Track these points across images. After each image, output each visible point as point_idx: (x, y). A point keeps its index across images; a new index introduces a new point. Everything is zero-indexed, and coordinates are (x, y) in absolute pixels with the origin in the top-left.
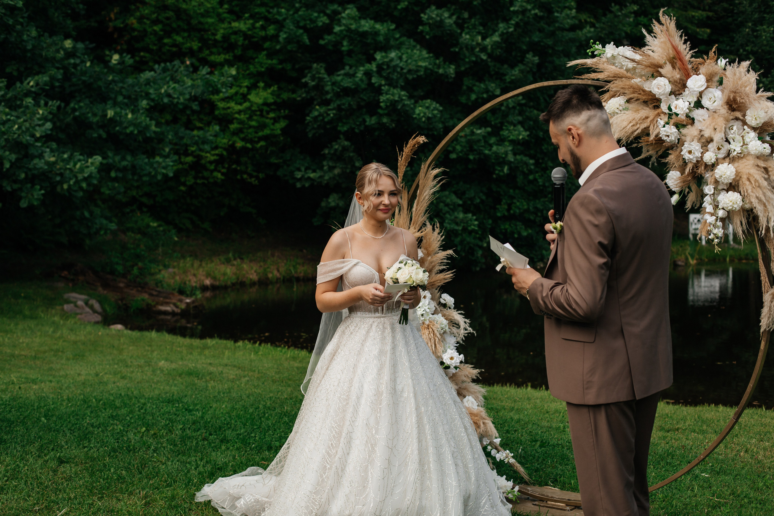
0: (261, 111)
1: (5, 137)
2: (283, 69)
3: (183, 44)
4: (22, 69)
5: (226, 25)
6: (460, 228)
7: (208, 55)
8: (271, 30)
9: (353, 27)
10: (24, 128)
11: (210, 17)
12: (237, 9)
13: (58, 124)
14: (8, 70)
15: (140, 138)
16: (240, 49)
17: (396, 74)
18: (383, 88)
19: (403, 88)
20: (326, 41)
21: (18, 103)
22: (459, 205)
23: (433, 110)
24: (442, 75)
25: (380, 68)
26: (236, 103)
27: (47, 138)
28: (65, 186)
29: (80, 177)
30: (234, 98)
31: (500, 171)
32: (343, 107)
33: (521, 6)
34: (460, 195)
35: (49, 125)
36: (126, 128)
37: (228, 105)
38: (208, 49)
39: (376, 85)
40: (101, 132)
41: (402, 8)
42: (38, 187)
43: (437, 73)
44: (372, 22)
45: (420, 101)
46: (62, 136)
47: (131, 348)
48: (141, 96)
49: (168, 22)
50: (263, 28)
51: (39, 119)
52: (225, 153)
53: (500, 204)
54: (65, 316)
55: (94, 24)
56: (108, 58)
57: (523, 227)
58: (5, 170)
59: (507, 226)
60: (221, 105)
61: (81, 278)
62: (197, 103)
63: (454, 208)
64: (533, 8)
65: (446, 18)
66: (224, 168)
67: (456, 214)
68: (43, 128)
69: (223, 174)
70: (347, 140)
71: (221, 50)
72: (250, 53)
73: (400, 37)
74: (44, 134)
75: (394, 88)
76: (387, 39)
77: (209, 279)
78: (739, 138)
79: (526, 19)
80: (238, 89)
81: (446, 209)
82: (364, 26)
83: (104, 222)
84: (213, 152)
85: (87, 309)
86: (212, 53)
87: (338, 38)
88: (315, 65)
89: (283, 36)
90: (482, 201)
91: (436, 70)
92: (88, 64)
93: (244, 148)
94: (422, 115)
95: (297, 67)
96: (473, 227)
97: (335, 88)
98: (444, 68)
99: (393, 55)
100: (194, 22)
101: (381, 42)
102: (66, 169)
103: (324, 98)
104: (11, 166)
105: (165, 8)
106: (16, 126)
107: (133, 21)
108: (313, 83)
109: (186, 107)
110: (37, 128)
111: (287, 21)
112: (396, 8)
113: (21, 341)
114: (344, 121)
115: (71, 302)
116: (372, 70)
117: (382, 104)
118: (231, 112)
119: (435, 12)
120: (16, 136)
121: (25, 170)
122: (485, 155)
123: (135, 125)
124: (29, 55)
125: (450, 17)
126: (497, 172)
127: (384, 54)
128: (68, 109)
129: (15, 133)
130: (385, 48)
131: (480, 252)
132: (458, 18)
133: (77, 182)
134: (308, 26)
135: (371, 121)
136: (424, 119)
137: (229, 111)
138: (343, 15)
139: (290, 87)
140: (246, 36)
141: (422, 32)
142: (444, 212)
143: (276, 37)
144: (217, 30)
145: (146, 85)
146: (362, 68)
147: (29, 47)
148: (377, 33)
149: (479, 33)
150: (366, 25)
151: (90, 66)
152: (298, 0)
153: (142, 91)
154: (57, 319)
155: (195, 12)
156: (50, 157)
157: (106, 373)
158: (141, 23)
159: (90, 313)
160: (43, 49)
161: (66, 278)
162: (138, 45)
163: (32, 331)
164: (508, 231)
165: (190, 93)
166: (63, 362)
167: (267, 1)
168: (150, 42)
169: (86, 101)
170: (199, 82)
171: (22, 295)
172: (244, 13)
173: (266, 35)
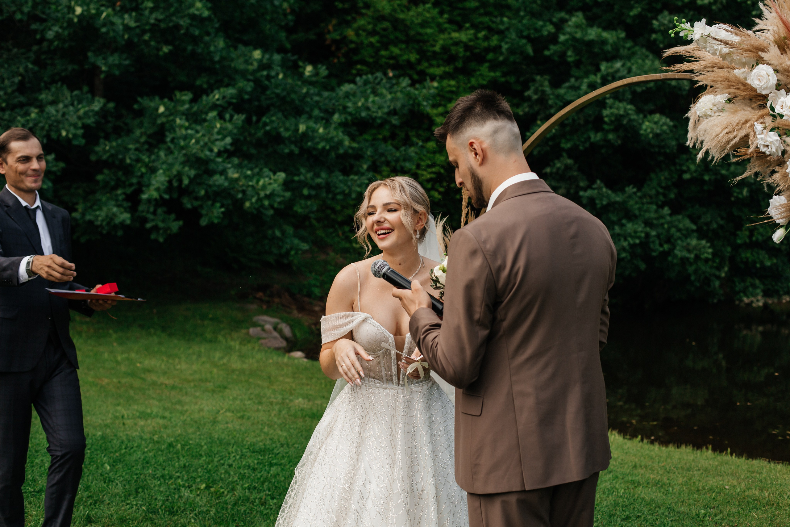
1: (184, 152)
2: (507, 82)
3: (401, 55)
4: (212, 81)
5: (446, 36)
6: (692, 256)
7: (427, 68)
8: (495, 41)
9: (578, 35)
10: (202, 143)
11: (430, 27)
12: (459, 19)
13: (248, 139)
14: (198, 83)
15: (333, 155)
16: (461, 61)
18: (607, 101)
19: (631, 102)
20: (552, 51)
21: (204, 116)
22: (693, 231)
23: (662, 126)
24: (675, 87)
25: (604, 79)
27: (228, 154)
28: (247, 204)
31: (738, 193)
32: (566, 122)
34: (693, 219)
35: (228, 140)
36: (318, 143)
38: (428, 60)
40: (293, 147)
41: (635, 16)
42: (218, 205)
44: (600, 30)
45: (649, 117)
46: (253, 151)
47: (287, 380)
48: (339, 110)
49: (385, 33)
50: (486, 38)
51: (219, 133)
52: (442, 171)
53: (741, 230)
54: (247, 340)
55: (313, 37)
56: (301, 70)
57: (767, 256)
58: (183, 186)
59: (749, 255)
60: (439, 120)
61: (277, 300)
62: (396, 117)
63: (687, 234)
66: (442, 187)
67: (689, 240)
68: (222, 143)
69: (440, 193)
70: (570, 157)
71: (441, 62)
72: (473, 65)
74: (222, 149)
75: (620, 101)
76: (616, 48)
81: (678, 234)
82: (590, 34)
83: (296, 241)
84: (430, 170)
85: (276, 334)
86: (431, 66)
87: (564, 48)
88: (538, 78)
89: (505, 47)
90: (721, 227)
92: (281, 76)
94: (649, 130)
95: (521, 79)
96: (706, 255)
97: (558, 102)
99: (618, 65)
100: (412, 33)
101: (608, 52)
102: (249, 186)
103: (548, 112)
104: (190, 182)
105: (382, 18)
106: (193, 141)
107: (350, 33)
108: (535, 97)
109: (385, 122)
110: (218, 143)
111: (511, 30)
112: (628, 15)
113: (178, 367)
114: (568, 137)
115: (259, 326)
116: (596, 82)
117: (606, 119)
119: (668, 18)
120: (194, 151)
121: (205, 186)
122: (722, 176)
123: (328, 140)
124: (217, 66)
126: (735, 194)
127: (609, 64)
128: (261, 125)
129: (194, 148)
130: (612, 57)
131: (717, 283)
133: (259, 200)
134: (532, 36)
135: (596, 137)
136: (651, 136)
138: (570, 23)
139: (515, 101)
140: (467, 47)
141: (655, 40)
142: (675, 237)
143: (497, 49)
144: (436, 41)
145: (344, 98)
146: (586, 80)
147: (217, 58)
148: (604, 42)
150: (593, 33)
151: (283, 79)
152: (523, 8)
153: (340, 105)
154: (236, 344)
155: (412, 22)
156: (233, 173)
157: (228, 410)
158: (357, 35)
159: (275, 338)
160: (232, 60)
161: (260, 300)
162: (356, 58)
163: (199, 356)
164: (750, 260)
165: (389, 107)
166: (197, 394)
167: (491, 9)
168: (366, 54)
169: (280, 115)
170: (399, 95)
171: (210, 316)
172: (465, 22)
173: (489, 46)
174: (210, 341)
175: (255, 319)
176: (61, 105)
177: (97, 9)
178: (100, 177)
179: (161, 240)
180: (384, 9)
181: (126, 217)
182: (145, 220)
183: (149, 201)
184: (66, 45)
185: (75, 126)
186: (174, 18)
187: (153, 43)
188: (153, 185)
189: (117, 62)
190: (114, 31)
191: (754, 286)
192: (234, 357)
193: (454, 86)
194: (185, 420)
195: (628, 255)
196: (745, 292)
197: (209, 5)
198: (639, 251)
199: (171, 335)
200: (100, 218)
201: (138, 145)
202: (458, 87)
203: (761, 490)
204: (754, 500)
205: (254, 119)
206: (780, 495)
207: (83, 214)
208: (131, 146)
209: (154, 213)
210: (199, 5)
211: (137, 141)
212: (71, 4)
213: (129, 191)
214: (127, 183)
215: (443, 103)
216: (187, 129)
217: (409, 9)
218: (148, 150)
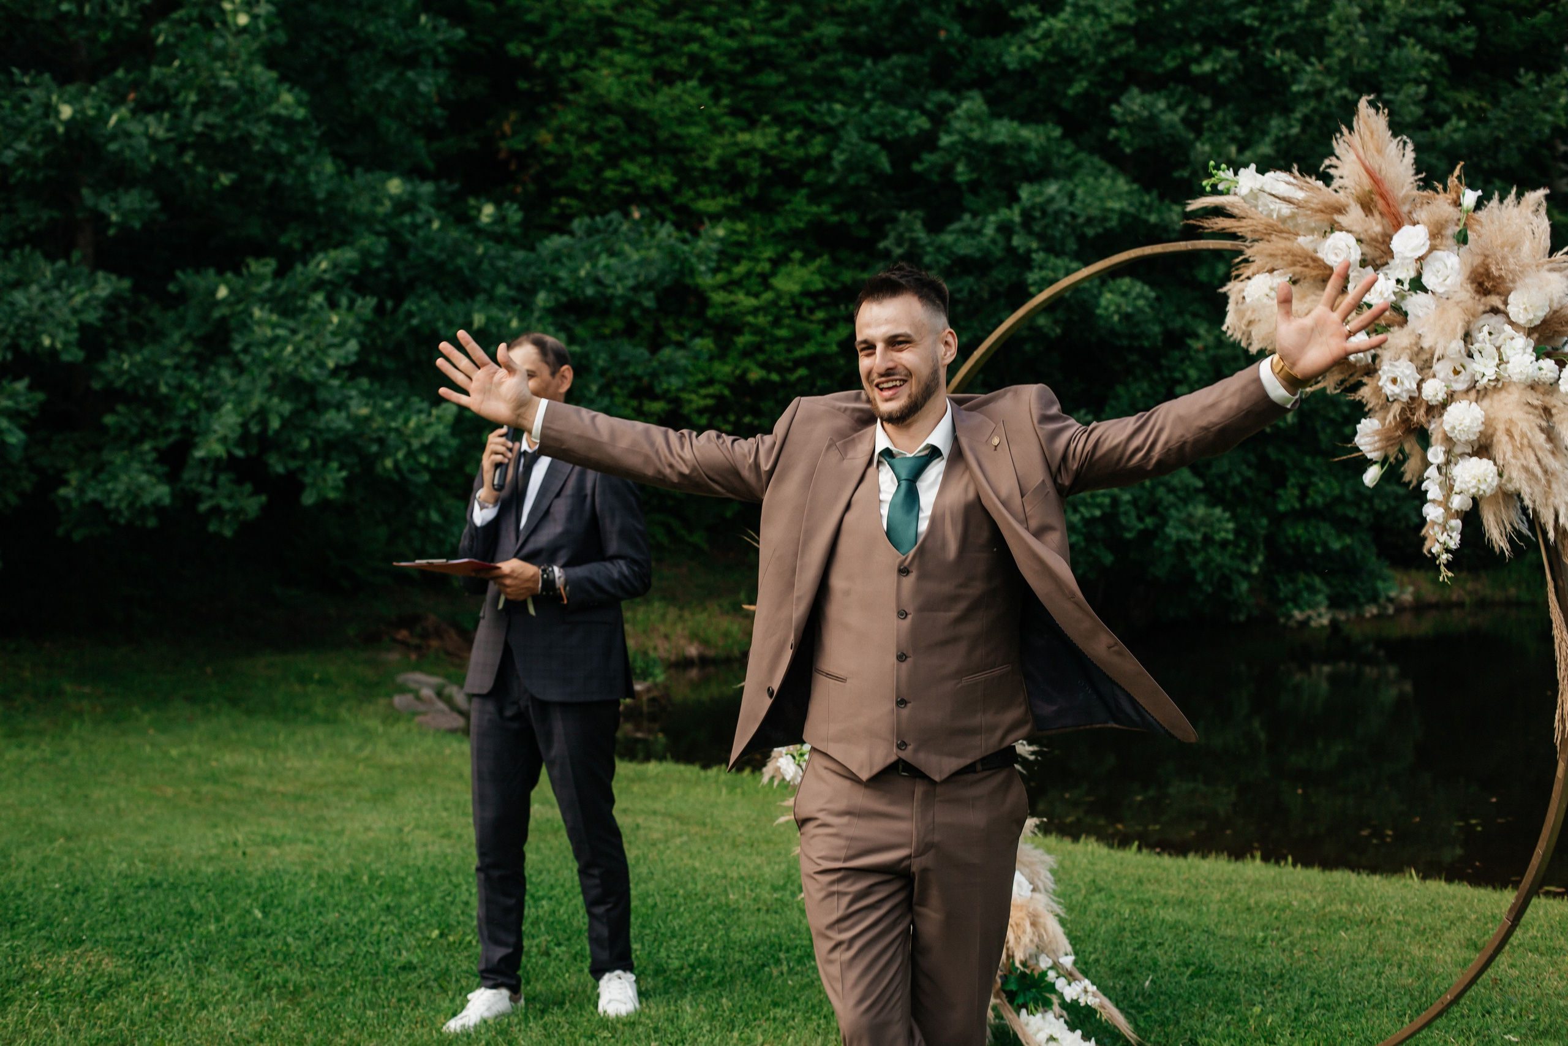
0: (797, 307)
1: (271, 369)
2: (841, 222)
3: (642, 178)
5: (726, 139)
6: (1199, 537)
7: (691, 199)
8: (817, 146)
9: (976, 135)
10: (304, 352)
11: (696, 124)
12: (749, 105)
13: (379, 342)
14: (284, 240)
16: (755, 186)
17: (1061, 226)
18: (1034, 256)
20: (926, 165)
21: (300, 303)
22: (1197, 491)
23: (1135, 299)
24: (1156, 226)
25: (1027, 217)
26: (748, 293)
27: (351, 371)
28: (389, 463)
29: (416, 444)
30: (745, 282)
32: (958, 296)
33: (1313, 82)
35: (353, 345)
37: (732, 298)
38: (693, 186)
39: (1021, 250)
41: (1077, 96)
42: (334, 465)
43: (1146, 222)
44: (1015, 124)
45: (1110, 282)
46: (385, 364)
48: (544, 284)
49: (613, 137)
50: (801, 142)
51: (334, 334)
52: (726, 392)
53: (1284, 487)
54: (392, 716)
55: (472, 145)
56: (473, 213)
57: (1333, 532)
58: (270, 433)
59: (1300, 531)
60: (718, 297)
61: (435, 643)
62: (651, 294)
63: (1188, 496)
64: (1339, 86)
65: (1162, 112)
66: (726, 422)
67: (1190, 508)
68: (342, 352)
71: (718, 188)
72: (778, 192)
73: (1074, 153)
74: (342, 362)
75: (1057, 255)
76: (1045, 156)
77: (696, 644)
78: (1489, 349)
79: (1324, 108)
80: (750, 264)
81: (1171, 498)
82: (997, 133)
84: (703, 392)
85: (441, 705)
86: (700, 196)
87: (949, 158)
88: (903, 215)
89: (839, 158)
90: (1247, 481)
91: (1144, 216)
92: (436, 225)
93: (765, 382)
94: (1112, 308)
95: (870, 217)
96: (1223, 534)
97: (941, 258)
98: (1159, 212)
99: (1052, 189)
100: (663, 135)
101: (1032, 164)
102: (390, 429)
104: (283, 426)
105: (607, 109)
106: (290, 349)
107: (544, 137)
108: (898, 251)
109: (630, 304)
110: (332, 351)
111: (849, 127)
112: (1065, 95)
113: (288, 765)
114: (961, 323)
115: (410, 691)
116: (1011, 221)
117: (1032, 289)
118: (739, 312)
119: (1139, 101)
120: (290, 367)
121: (310, 432)
124: (321, 210)
125: (1171, 108)
127: (1036, 188)
128: (401, 314)
129: (289, 362)
130: (1040, 174)
131: (1244, 586)
132: (1191, 109)
133: (411, 454)
134: (889, 137)
136: (1116, 318)
137: (734, 309)
138: (958, 112)
139: (857, 259)
140: (766, 160)
141: (1117, 140)
142: (1166, 504)
143: (823, 162)
144: (709, 150)
145: (552, 262)
146: (992, 218)
147: (321, 195)
148: (1023, 147)
149: (1233, 139)
150: (1002, 131)
151: (440, 229)
152: (868, 85)
153: (545, 275)
154: (374, 724)
155: (663, 115)
156: (359, 407)
157: (417, 827)
158: (558, 140)
159: (442, 712)
160: (347, 197)
161: (405, 644)
162: (557, 184)
163: (317, 745)
164: (1303, 540)
165: (636, 276)
166: (348, 805)
167: (807, 87)
168: (579, 177)
169: (436, 297)
170: (653, 253)
171: (316, 676)
172: (761, 113)
173: (807, 155)
174: (326, 721)
175: (401, 678)
176: (34, 289)
177: (100, 109)
178: (109, 419)
179: (228, 533)
180: (609, 92)
181: (162, 492)
182: (197, 498)
183: (203, 462)
184: (40, 176)
185: (66, 326)
186: (241, 123)
187: (200, 169)
188: (215, 432)
189: (137, 206)
190: (132, 148)
191: (1312, 590)
192: (382, 747)
193: (744, 233)
194: (349, 845)
195: (1081, 538)
196: (1295, 599)
197: (305, 97)
198: (1100, 530)
199: (250, 713)
200: (115, 496)
201: (177, 360)
202: (751, 235)
203: (1351, 904)
204: (1341, 918)
205: (389, 304)
206: (1383, 909)
207: (81, 491)
208: (167, 362)
209: (214, 483)
210: (287, 98)
211: (175, 352)
212: (50, 98)
213: (163, 443)
214: (160, 430)
215: (724, 264)
216: (274, 326)
217: (655, 91)
218: (197, 368)
